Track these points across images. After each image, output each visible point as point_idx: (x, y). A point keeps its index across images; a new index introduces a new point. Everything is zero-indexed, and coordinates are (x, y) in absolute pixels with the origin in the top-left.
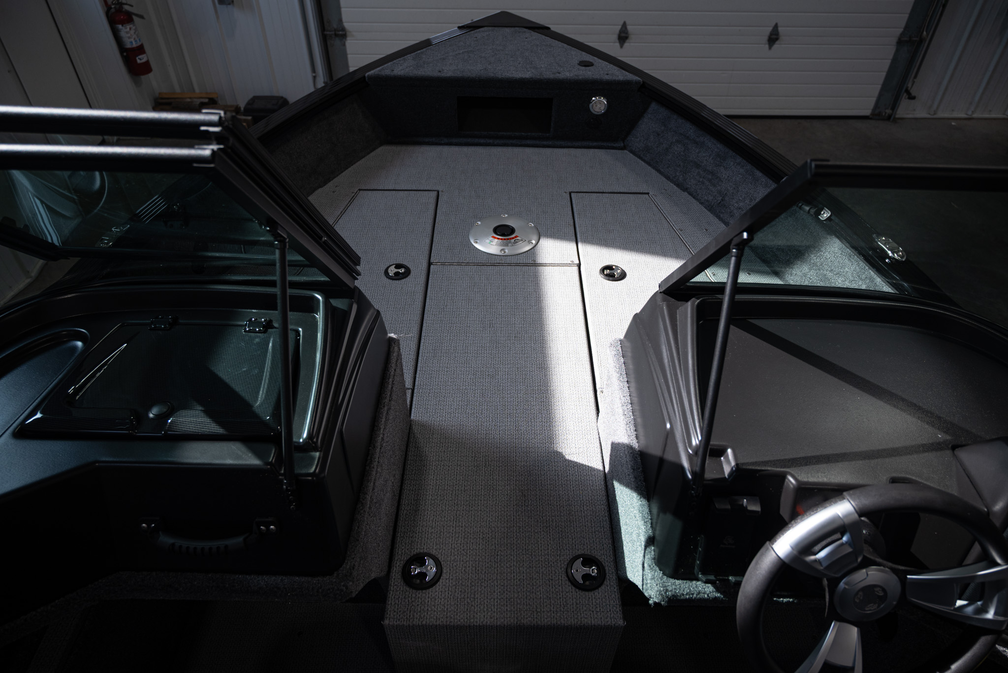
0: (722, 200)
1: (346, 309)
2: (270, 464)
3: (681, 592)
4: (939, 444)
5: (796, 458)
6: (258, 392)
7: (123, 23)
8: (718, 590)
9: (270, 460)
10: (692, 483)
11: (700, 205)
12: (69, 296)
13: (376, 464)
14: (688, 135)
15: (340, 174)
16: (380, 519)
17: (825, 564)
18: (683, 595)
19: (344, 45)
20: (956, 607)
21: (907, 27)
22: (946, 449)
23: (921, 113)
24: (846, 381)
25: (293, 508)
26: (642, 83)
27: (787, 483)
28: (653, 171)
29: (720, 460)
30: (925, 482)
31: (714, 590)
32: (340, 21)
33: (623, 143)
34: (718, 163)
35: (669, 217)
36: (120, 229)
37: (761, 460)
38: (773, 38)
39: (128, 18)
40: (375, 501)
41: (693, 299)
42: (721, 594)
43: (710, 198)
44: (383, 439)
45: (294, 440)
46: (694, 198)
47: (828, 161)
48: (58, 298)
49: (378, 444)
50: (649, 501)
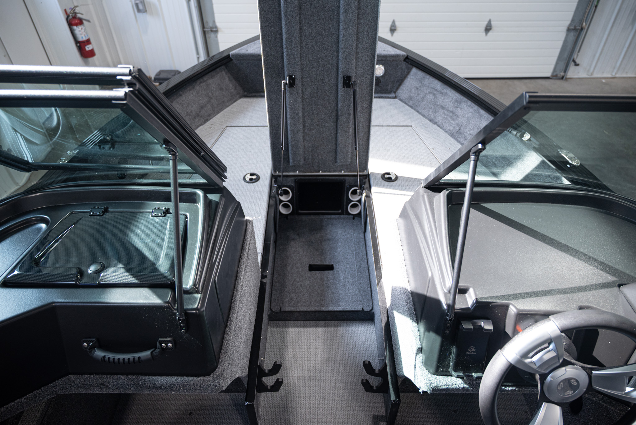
0: (459, 129)
1: (218, 201)
2: (168, 302)
3: (441, 384)
4: (609, 283)
5: (515, 294)
6: (160, 255)
7: (77, 25)
8: (465, 382)
9: (168, 300)
10: (447, 311)
11: (445, 133)
12: (37, 194)
13: (238, 302)
14: (436, 88)
15: (214, 116)
16: (241, 338)
17: (538, 365)
18: (442, 386)
19: (217, 37)
20: (626, 392)
21: (573, 20)
22: (614, 287)
23: (583, 75)
24: (546, 243)
25: (183, 331)
26: (406, 56)
27: (510, 311)
28: (415, 112)
29: (466, 297)
30: (602, 309)
31: (463, 382)
32: (214, 22)
33: (395, 94)
34: (456, 106)
35: (425, 140)
36: (72, 152)
37: (492, 296)
38: (488, 29)
39: (80, 22)
40: (238, 326)
41: (444, 191)
42: (467, 385)
43: (452, 128)
44: (242, 285)
45: (184, 286)
46: (441, 128)
47: (537, 93)
48: (30, 196)
49: (239, 289)
50: (417, 323)
